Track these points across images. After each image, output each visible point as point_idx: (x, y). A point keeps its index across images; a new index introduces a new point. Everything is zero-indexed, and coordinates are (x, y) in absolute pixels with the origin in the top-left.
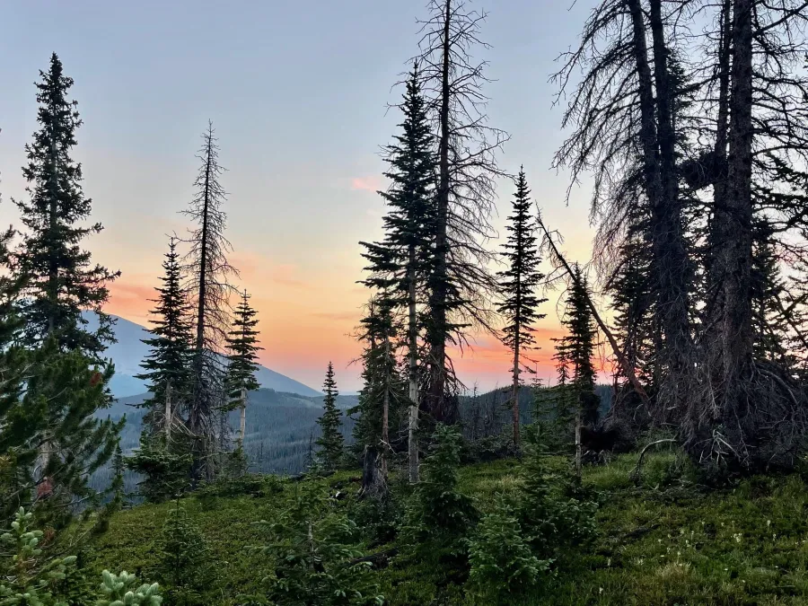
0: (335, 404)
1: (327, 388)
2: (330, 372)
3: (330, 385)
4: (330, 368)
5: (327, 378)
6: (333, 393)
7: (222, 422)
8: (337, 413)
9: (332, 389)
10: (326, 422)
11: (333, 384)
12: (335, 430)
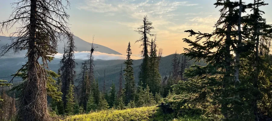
0: (130, 57)
1: (128, 51)
2: (129, 46)
3: (129, 50)
4: (129, 44)
5: (128, 48)
6: (130, 53)
7: (91, 63)
8: (131, 60)
9: (130, 52)
10: (127, 63)
11: (130, 50)
12: (131, 66)
